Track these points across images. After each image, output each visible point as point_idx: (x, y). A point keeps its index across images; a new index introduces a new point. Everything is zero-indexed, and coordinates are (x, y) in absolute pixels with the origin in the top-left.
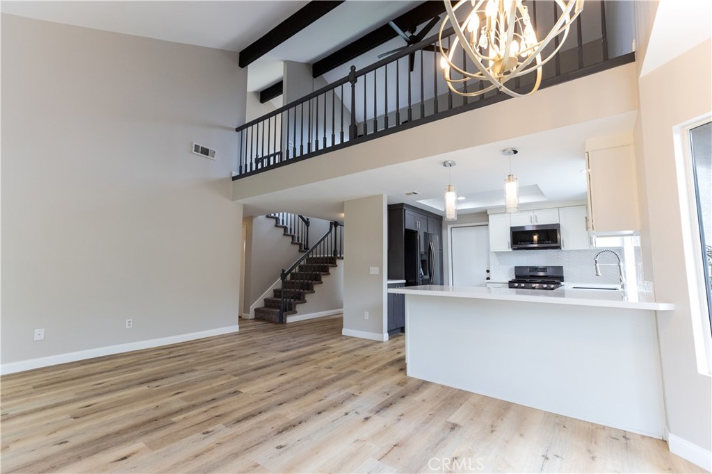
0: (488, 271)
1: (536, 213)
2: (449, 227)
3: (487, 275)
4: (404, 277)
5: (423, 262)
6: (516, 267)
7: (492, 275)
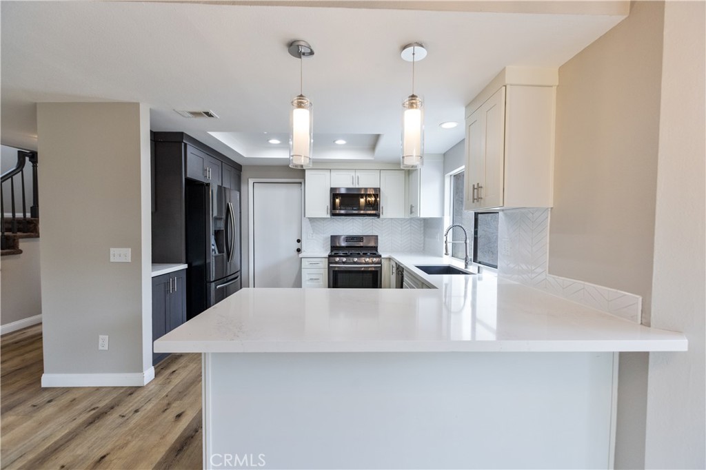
0: (299, 241)
1: (358, 174)
2: (251, 181)
3: (297, 245)
4: (184, 259)
5: (217, 233)
6: (332, 236)
7: (305, 246)
